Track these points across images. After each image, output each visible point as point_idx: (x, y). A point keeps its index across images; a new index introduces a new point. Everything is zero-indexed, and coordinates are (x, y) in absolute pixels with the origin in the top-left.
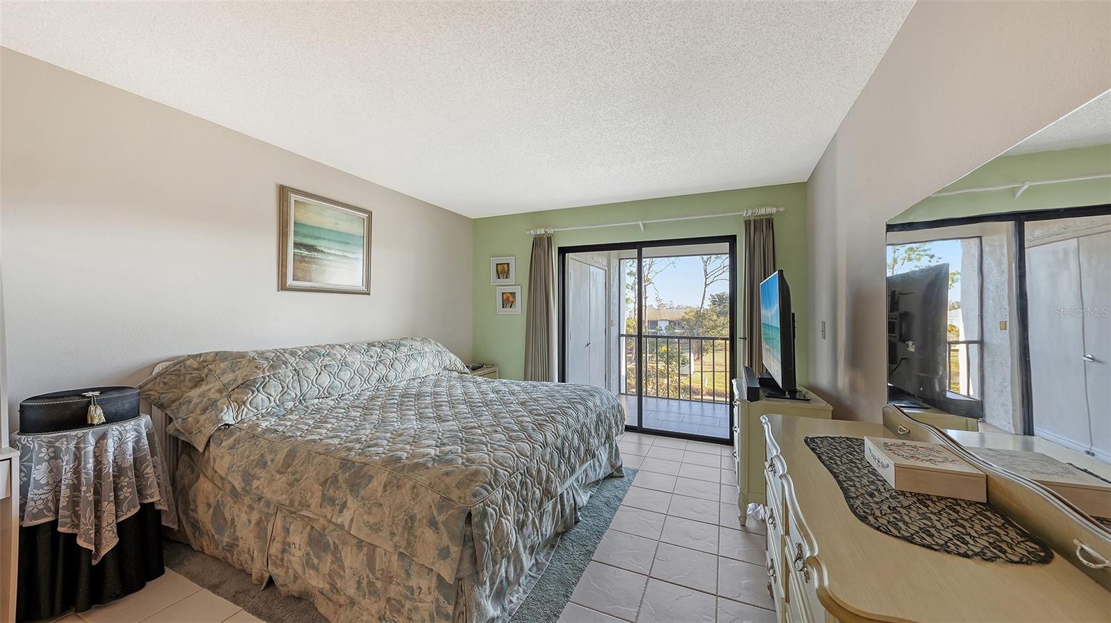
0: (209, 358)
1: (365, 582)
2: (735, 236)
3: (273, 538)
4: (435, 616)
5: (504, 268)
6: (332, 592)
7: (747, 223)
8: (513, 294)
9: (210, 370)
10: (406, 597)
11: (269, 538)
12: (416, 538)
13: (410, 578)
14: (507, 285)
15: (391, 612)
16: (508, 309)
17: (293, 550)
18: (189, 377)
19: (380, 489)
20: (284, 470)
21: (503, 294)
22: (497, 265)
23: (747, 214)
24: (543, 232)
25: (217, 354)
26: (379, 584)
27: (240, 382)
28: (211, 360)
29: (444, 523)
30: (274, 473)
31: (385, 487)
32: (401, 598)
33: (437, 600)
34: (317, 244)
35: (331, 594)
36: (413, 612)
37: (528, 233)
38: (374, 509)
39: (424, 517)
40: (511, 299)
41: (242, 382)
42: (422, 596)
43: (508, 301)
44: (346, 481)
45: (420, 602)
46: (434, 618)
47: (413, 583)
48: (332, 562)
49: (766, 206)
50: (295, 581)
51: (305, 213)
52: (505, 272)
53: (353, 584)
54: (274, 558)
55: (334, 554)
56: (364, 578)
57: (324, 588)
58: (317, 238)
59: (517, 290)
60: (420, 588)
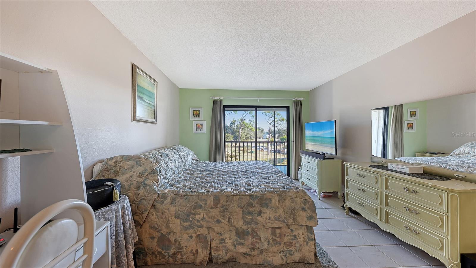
0: (119, 159)
1: (271, 241)
2: (289, 106)
3: (212, 239)
4: (308, 241)
5: (196, 112)
6: (251, 251)
7: (294, 102)
8: (202, 124)
9: (121, 167)
10: (293, 239)
11: (209, 240)
12: (297, 216)
13: (293, 232)
14: (198, 120)
15: (286, 247)
16: (200, 131)
17: (226, 241)
18: (112, 171)
19: (277, 203)
20: (215, 207)
21: (196, 124)
22: (193, 111)
23: (294, 99)
24: (218, 98)
25: (122, 157)
26: (278, 239)
27: (149, 171)
28: (120, 160)
29: (308, 208)
30: (209, 209)
31: (279, 201)
32: (290, 241)
33: (308, 235)
34: (143, 97)
35: (251, 252)
36: (296, 244)
37: (211, 98)
38: (277, 210)
39: (299, 208)
40: (201, 127)
41: (151, 171)
42: (300, 236)
43: (199, 127)
44: (257, 203)
45: (299, 239)
46: (307, 242)
47: (295, 233)
48: (252, 239)
49: (300, 97)
50: (226, 255)
51: (140, 80)
52: (197, 115)
53: (266, 243)
54: (216, 248)
55: (253, 235)
56: (270, 239)
57: (247, 251)
58: (143, 94)
59: (204, 123)
60: (299, 234)
